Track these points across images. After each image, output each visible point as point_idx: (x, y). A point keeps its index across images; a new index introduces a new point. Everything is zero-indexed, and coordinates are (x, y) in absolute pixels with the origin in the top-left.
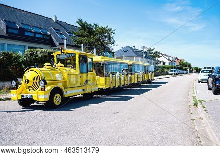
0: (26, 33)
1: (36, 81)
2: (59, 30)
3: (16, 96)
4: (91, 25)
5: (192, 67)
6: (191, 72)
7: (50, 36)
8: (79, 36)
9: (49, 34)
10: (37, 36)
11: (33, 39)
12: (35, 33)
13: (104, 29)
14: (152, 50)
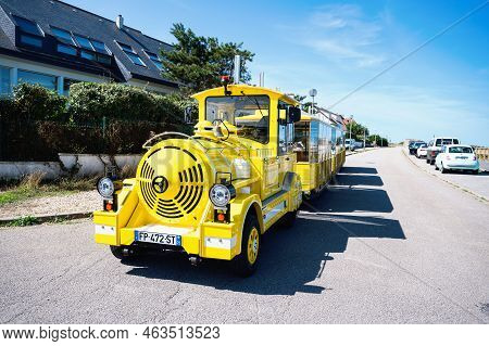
0: (60, 49)
1: (188, 184)
2: (129, 47)
3: (114, 233)
4: (203, 39)
5: (371, 134)
6: (368, 144)
7: (112, 58)
8: (176, 61)
9: (110, 53)
10: (84, 55)
11: (77, 63)
12: (79, 49)
13: (234, 47)
14: (302, 99)
